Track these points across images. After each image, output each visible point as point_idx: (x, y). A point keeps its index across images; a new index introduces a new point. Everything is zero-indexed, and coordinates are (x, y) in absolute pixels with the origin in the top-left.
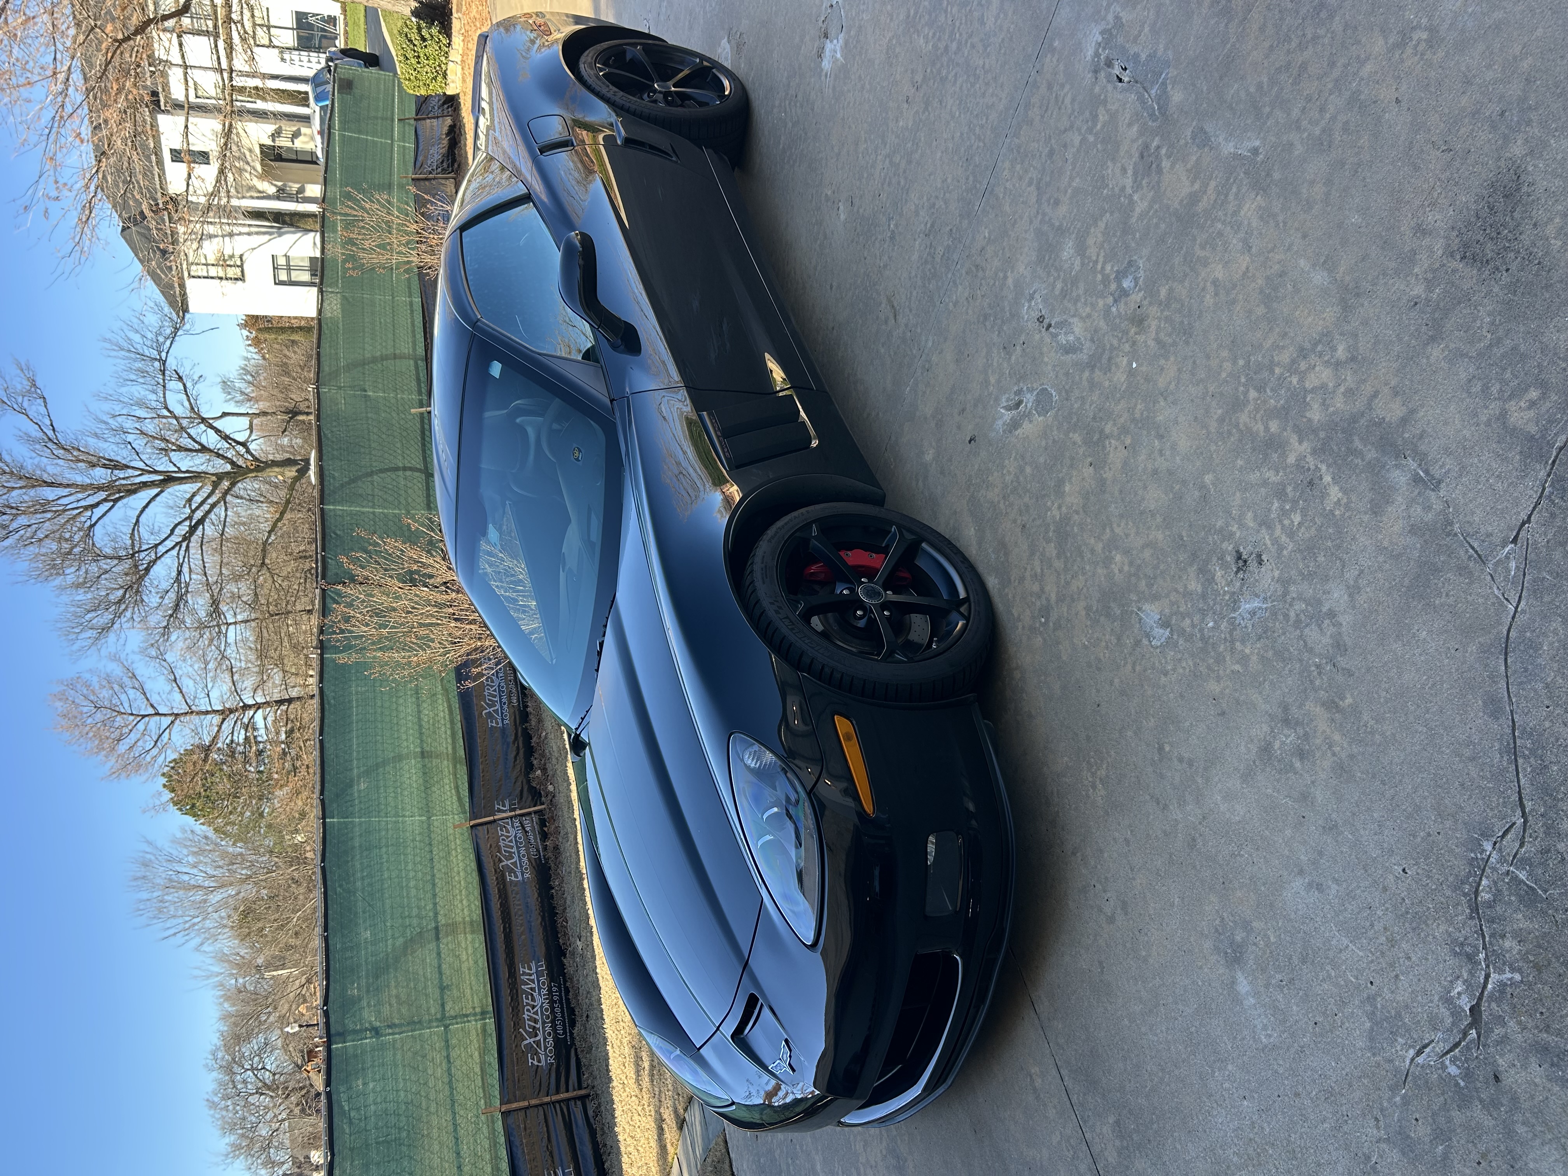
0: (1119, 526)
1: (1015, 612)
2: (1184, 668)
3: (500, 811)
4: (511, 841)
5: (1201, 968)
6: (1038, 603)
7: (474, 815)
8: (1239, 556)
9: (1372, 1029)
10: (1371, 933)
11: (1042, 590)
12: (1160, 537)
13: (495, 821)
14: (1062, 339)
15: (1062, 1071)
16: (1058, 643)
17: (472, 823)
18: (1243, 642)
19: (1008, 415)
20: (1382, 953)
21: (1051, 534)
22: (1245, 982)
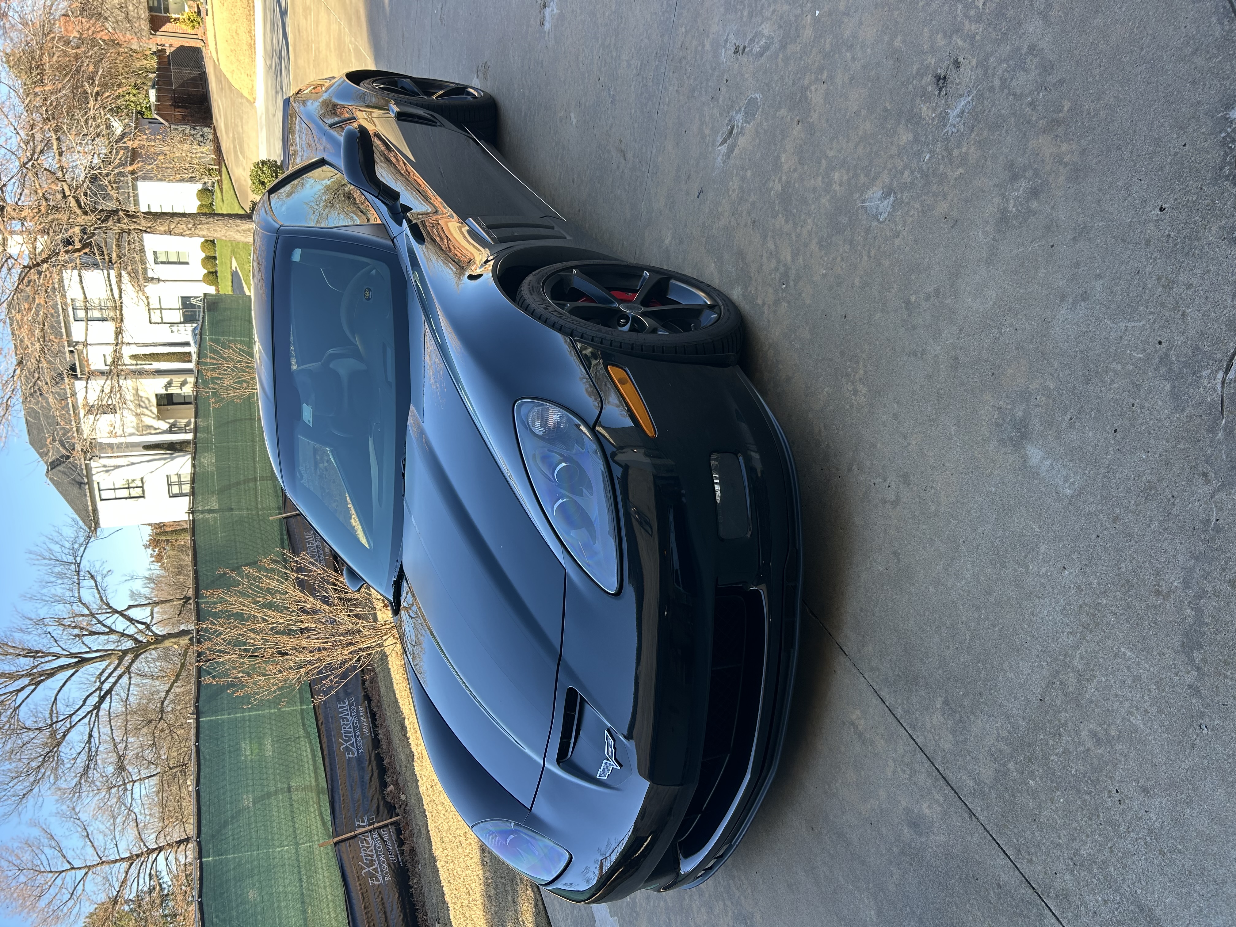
0: (831, 149)
1: (760, 302)
2: (912, 216)
3: (360, 827)
4: (371, 851)
5: (991, 473)
6: (778, 275)
7: (336, 834)
8: (938, 78)
9: (1174, 387)
10: (1146, 297)
11: (779, 261)
12: (868, 125)
13: (355, 836)
14: (757, 49)
15: (882, 694)
16: (800, 294)
17: (336, 840)
18: (959, 146)
19: (724, 148)
20: (1163, 305)
21: (777, 208)
22: (1036, 451)
